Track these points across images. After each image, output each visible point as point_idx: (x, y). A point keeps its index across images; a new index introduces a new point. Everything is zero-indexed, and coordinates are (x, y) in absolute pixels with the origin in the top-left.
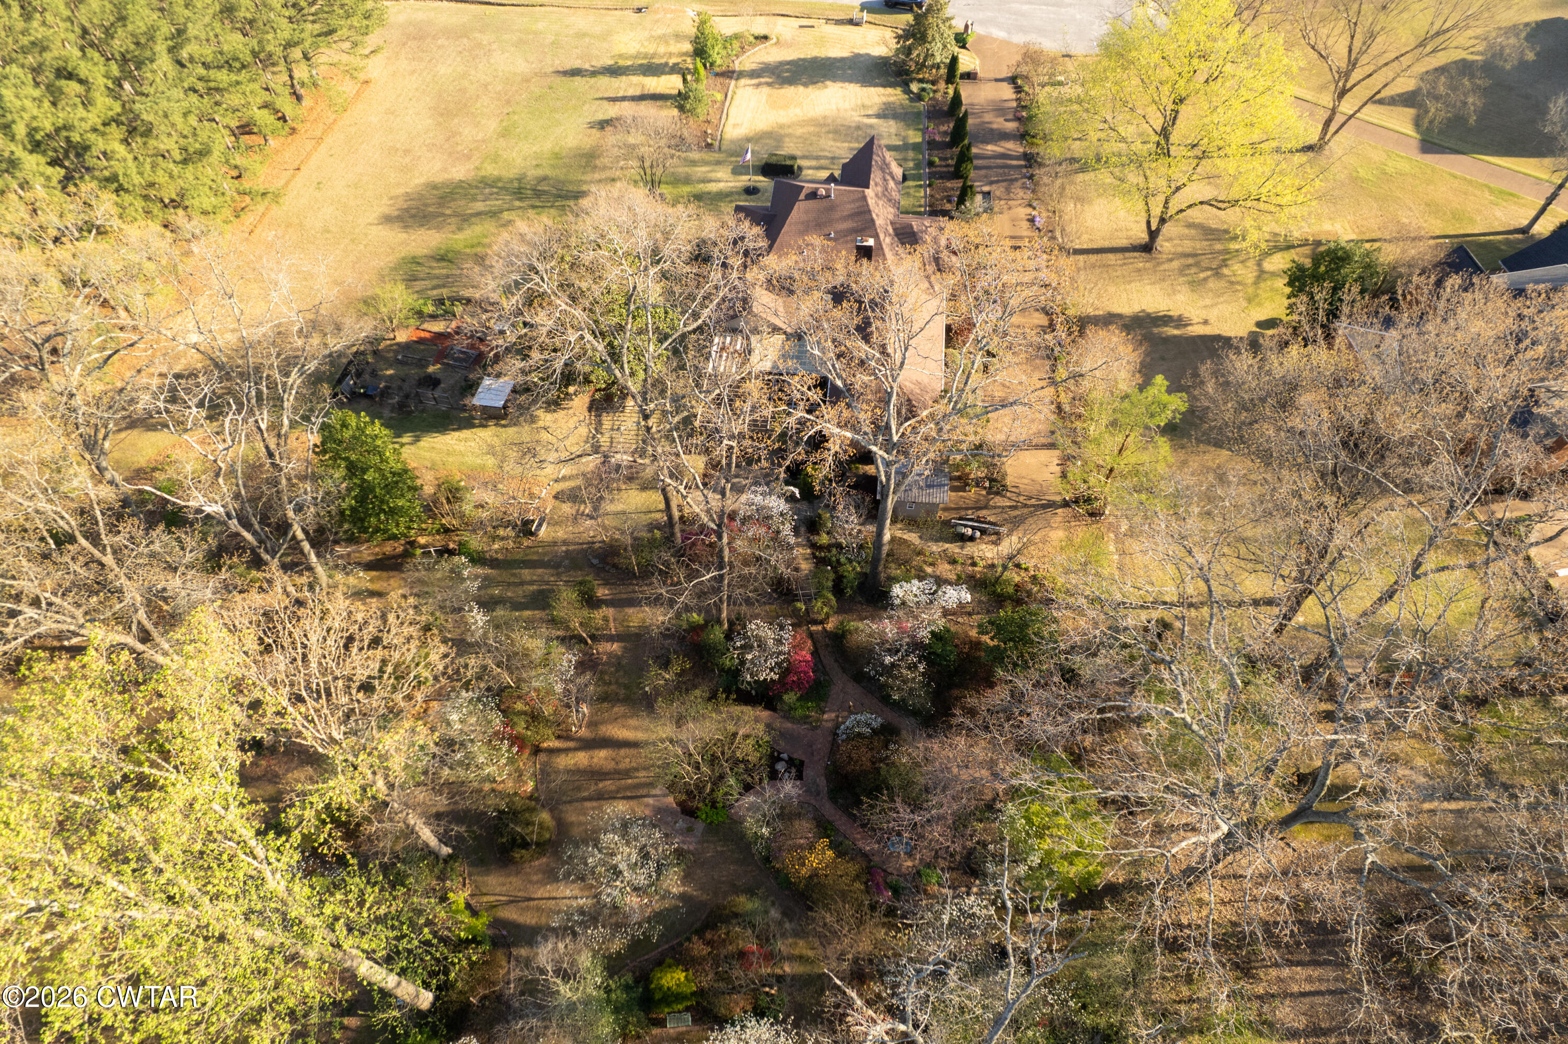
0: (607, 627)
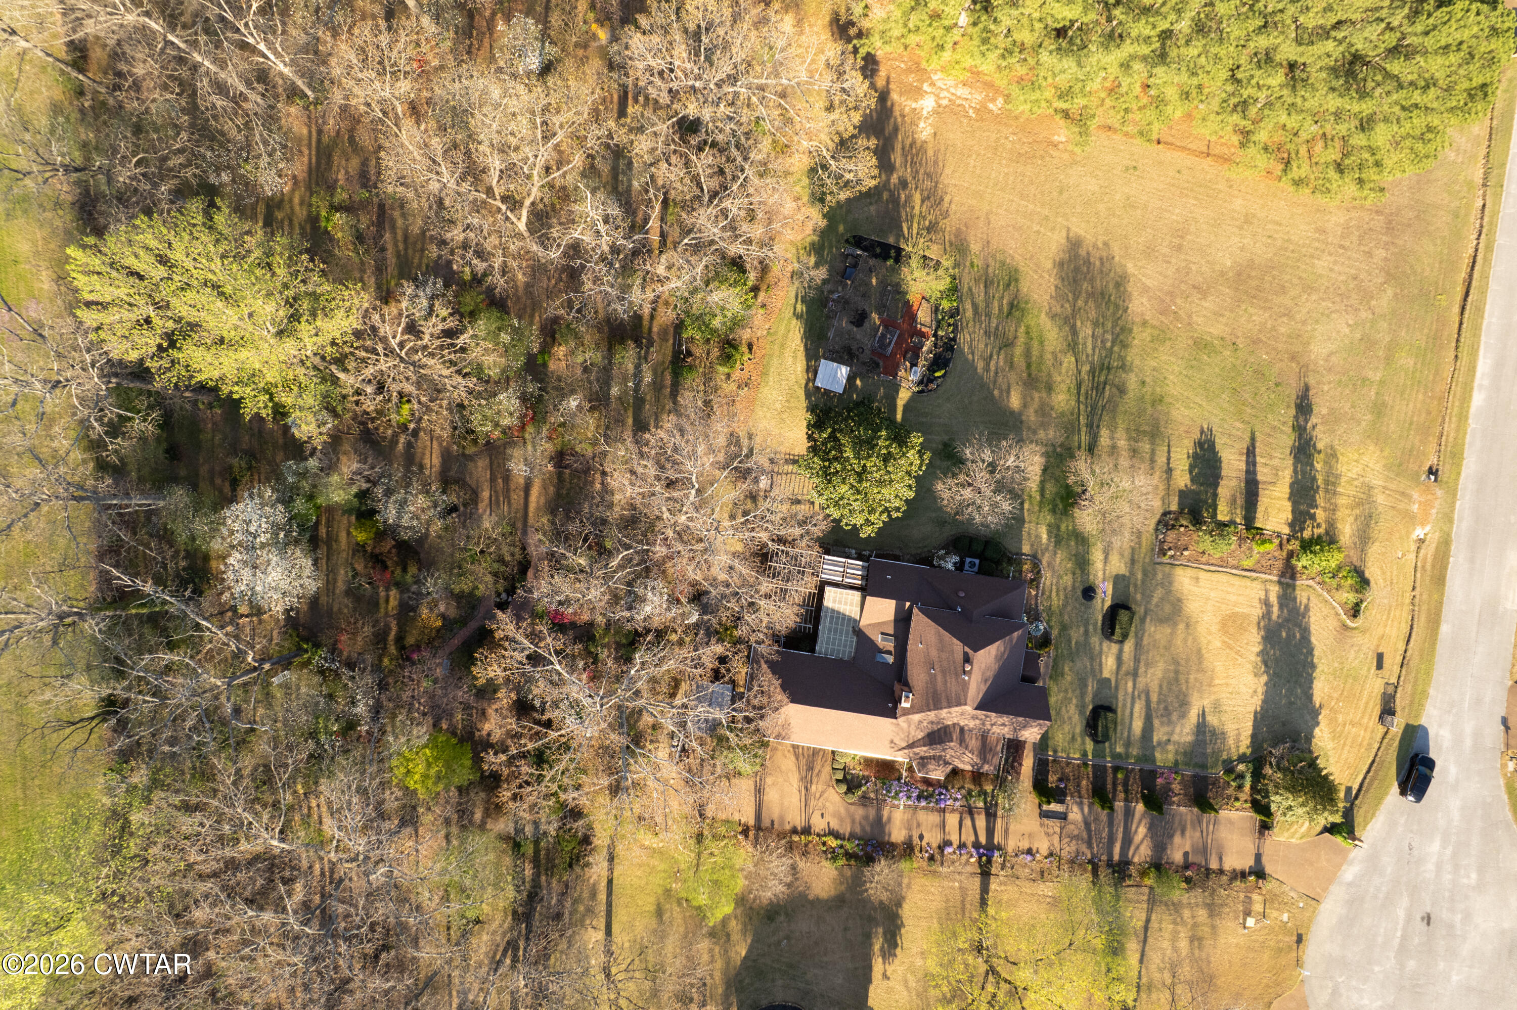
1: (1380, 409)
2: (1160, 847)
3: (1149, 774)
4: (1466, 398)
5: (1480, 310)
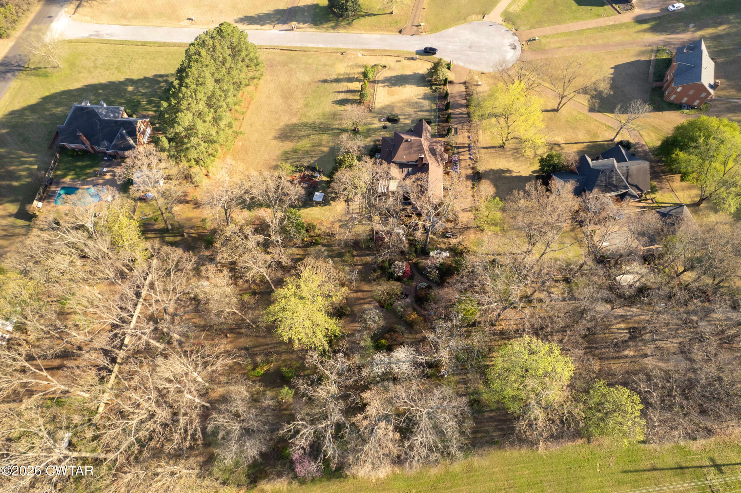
0: (357, 262)
1: (325, 65)
2: (462, 106)
3: (439, 110)
4: (321, 48)
5: (296, 47)
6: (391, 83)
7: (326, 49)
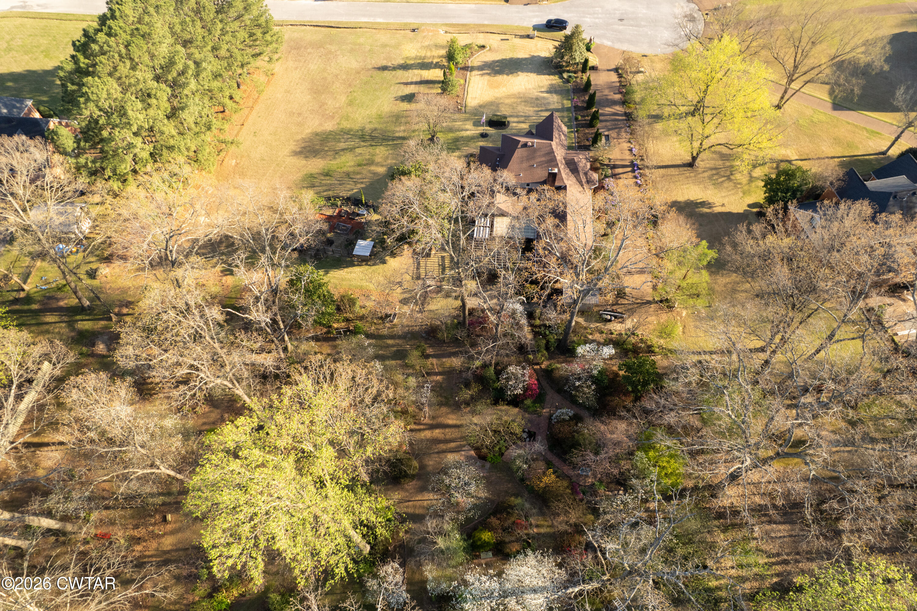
0: (434, 369)
1: (384, 46)
2: (614, 103)
3: (576, 108)
4: (380, 23)
6: (493, 69)
7: (388, 24)
